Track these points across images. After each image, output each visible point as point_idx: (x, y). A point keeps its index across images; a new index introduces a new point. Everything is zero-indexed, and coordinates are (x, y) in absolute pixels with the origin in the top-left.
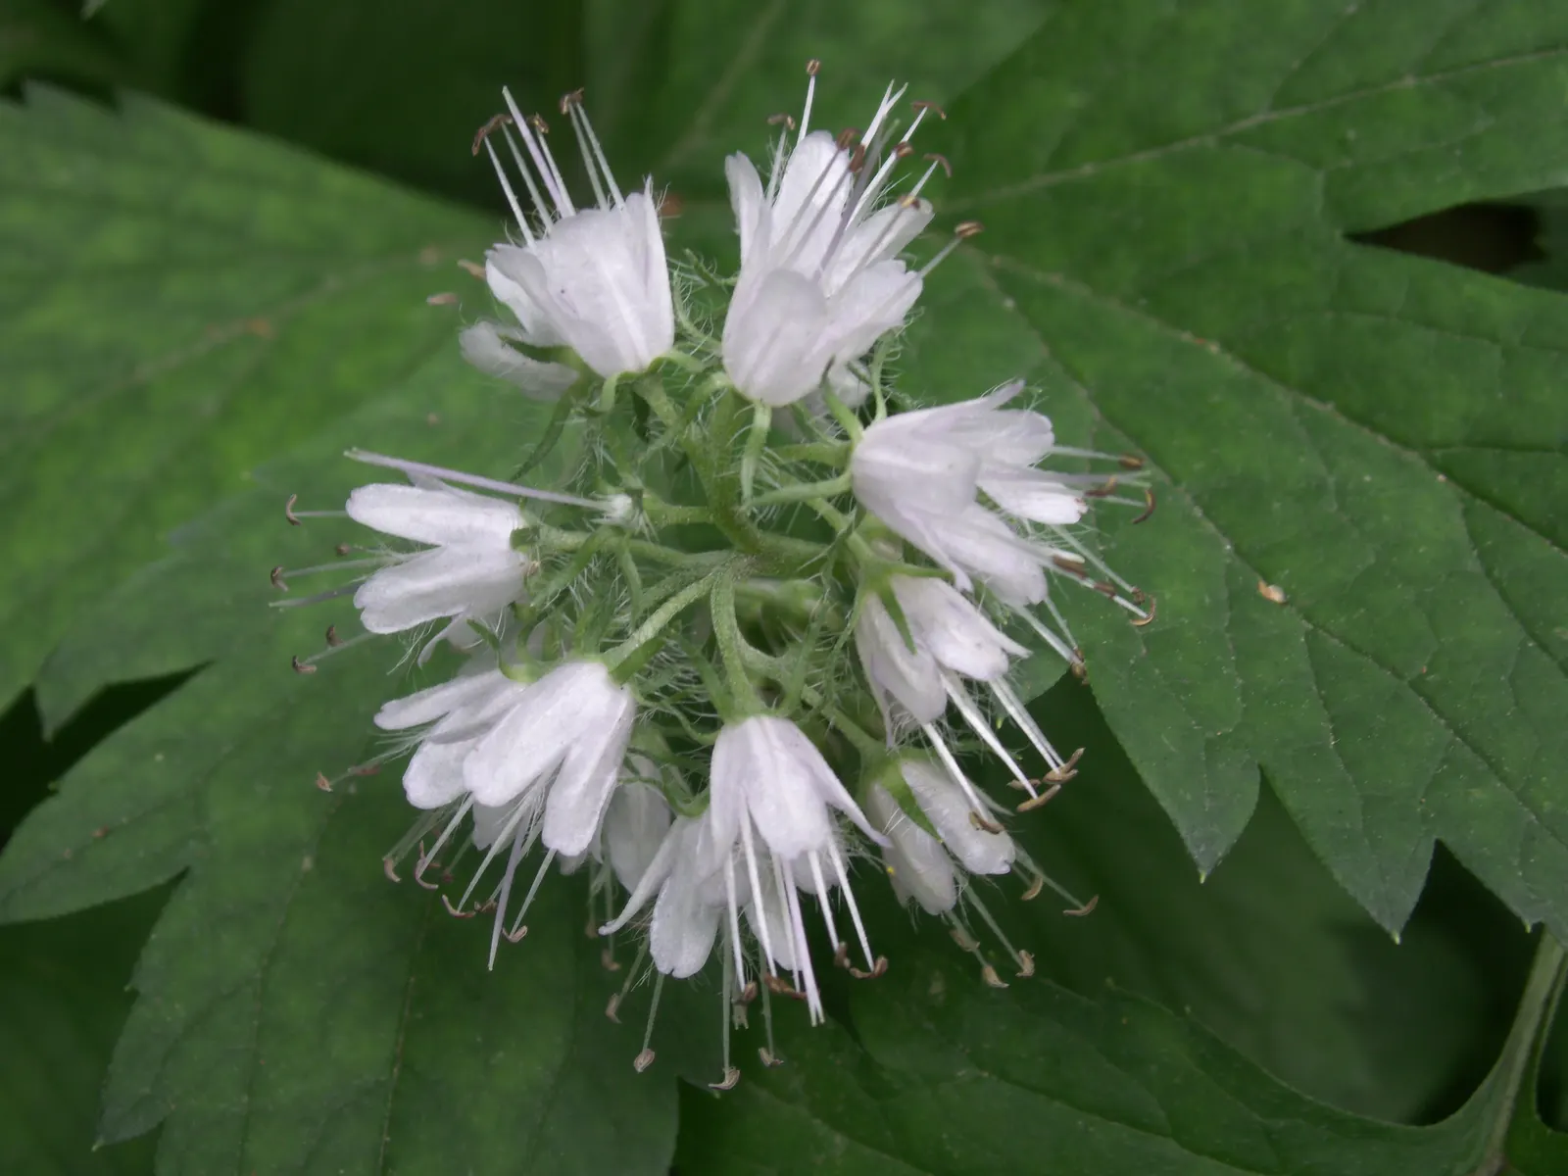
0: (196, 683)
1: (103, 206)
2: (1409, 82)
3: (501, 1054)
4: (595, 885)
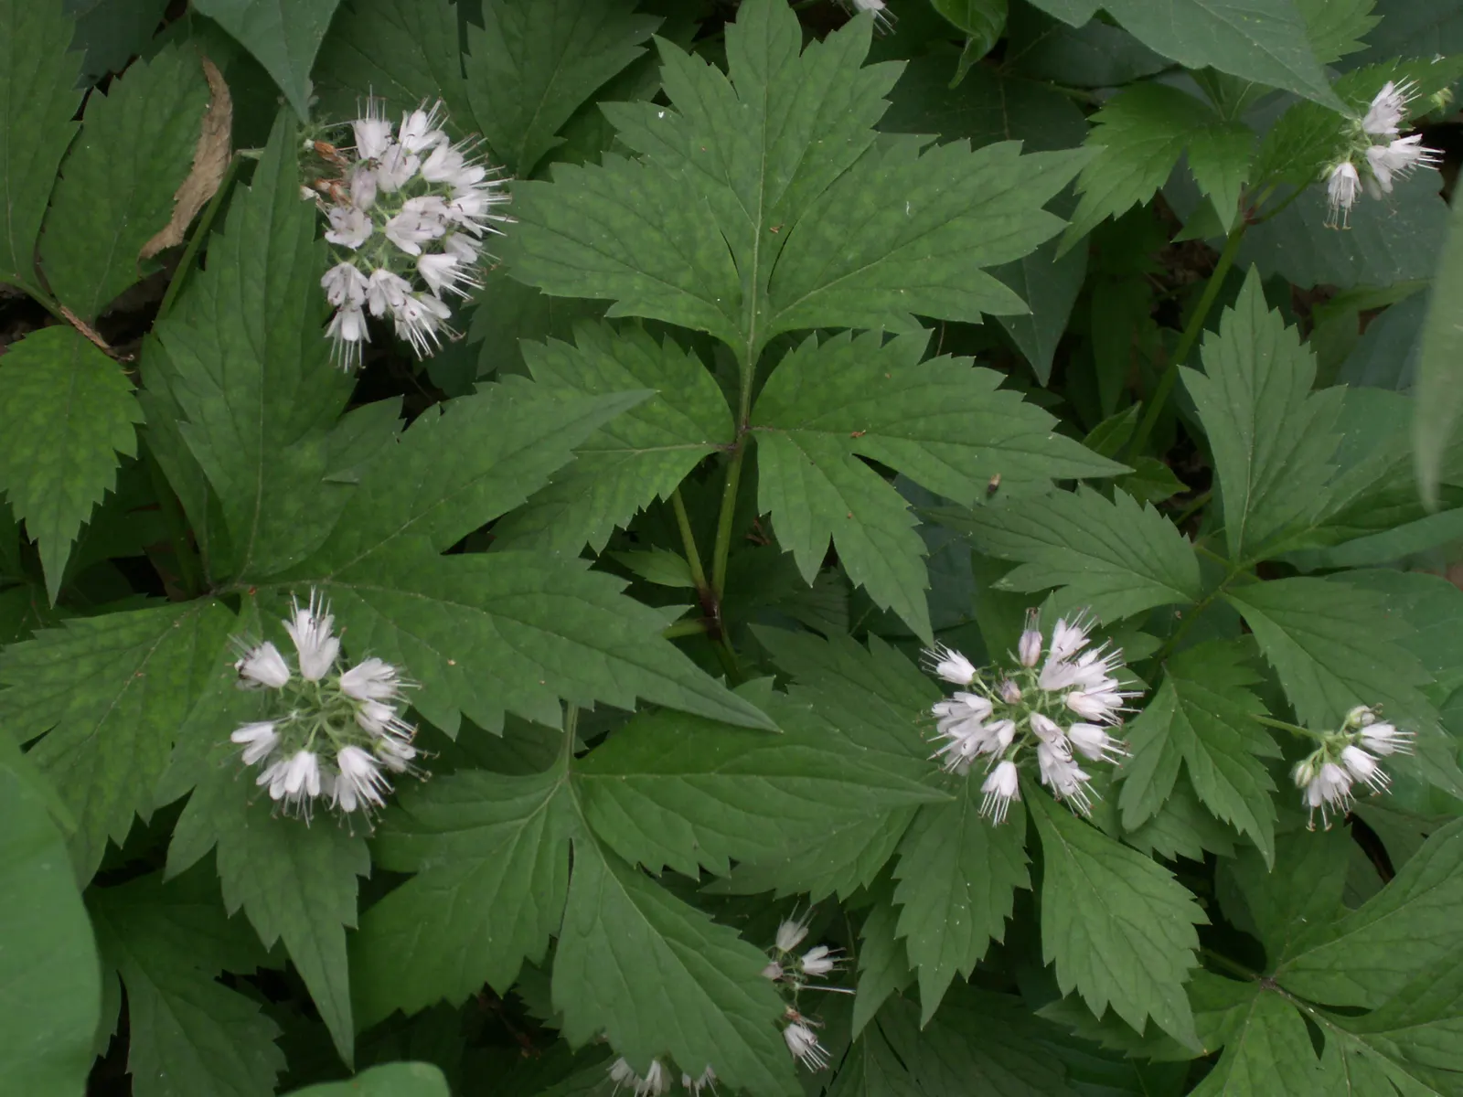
0: (195, 792)
1: (74, 659)
2: (443, 501)
4: (323, 799)
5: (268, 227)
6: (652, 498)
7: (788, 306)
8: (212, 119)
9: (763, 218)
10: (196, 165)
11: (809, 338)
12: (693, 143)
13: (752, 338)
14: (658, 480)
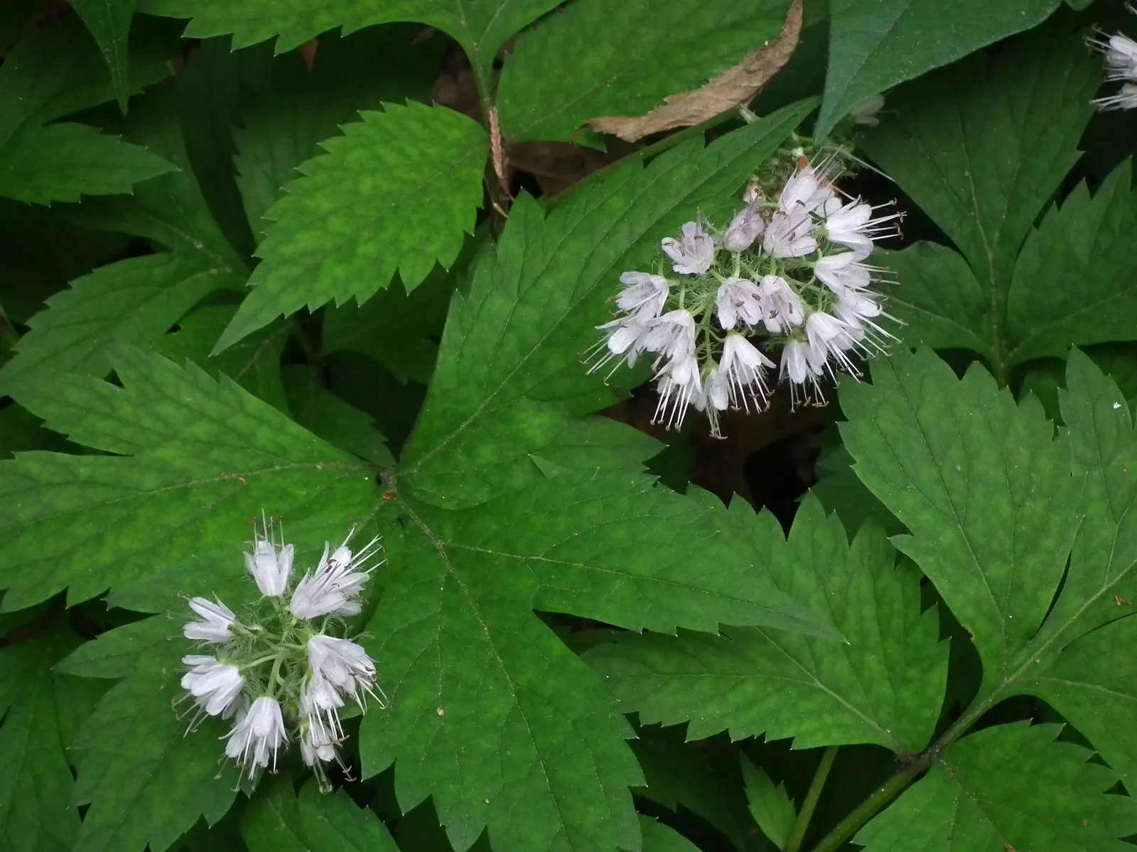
0: (152, 619)
1: (201, 415)
3: (193, 763)
5: (686, 192)
6: (784, 737)
7: (1067, 679)
8: (758, 58)
9: (1121, 580)
10: (709, 85)
11: (1055, 725)
12: (1120, 457)
13: (1011, 679)
14: (807, 726)
